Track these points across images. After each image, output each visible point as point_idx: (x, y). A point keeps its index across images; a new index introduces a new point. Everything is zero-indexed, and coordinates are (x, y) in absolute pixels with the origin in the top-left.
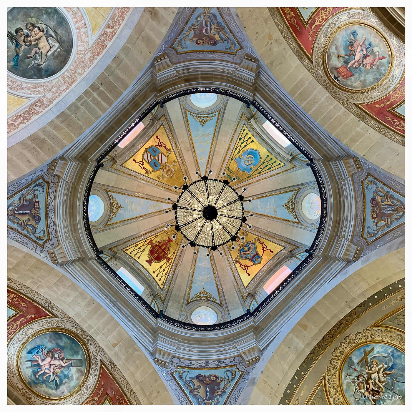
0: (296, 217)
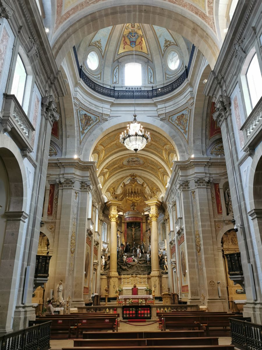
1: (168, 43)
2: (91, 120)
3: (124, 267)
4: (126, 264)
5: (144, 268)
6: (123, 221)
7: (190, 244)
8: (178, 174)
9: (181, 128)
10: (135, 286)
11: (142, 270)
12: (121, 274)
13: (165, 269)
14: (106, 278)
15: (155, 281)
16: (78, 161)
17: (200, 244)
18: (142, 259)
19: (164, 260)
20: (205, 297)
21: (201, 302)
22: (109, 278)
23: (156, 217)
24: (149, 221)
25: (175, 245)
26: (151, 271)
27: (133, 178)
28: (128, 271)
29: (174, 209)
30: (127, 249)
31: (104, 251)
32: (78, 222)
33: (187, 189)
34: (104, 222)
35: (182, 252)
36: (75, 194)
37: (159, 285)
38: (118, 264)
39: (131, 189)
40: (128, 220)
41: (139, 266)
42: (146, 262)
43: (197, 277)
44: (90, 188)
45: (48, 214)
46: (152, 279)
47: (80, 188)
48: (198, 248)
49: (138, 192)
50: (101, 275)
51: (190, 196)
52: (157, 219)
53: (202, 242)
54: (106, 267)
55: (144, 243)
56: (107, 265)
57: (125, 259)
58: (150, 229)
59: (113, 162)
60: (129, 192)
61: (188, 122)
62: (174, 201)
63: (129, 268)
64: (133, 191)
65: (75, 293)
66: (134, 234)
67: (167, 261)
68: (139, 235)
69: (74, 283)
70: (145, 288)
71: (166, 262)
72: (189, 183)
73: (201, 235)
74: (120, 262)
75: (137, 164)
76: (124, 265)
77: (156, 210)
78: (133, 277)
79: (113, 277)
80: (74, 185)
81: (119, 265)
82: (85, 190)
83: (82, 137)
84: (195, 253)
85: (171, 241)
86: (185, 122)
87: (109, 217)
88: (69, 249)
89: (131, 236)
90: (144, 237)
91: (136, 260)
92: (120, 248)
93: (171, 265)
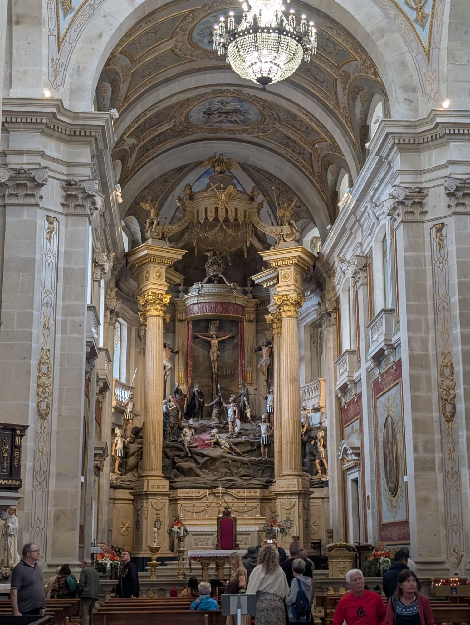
3: (186, 465)
4: (192, 455)
5: (249, 468)
6: (179, 316)
7: (422, 394)
8: (390, 163)
11: (243, 472)
12: (176, 485)
13: (320, 471)
14: (131, 497)
15: (288, 508)
16: (55, 110)
17: (455, 397)
18: (243, 439)
19: (316, 444)
20: (462, 556)
21: (448, 570)
22: (141, 496)
23: (295, 305)
24: (268, 317)
25: (360, 396)
26: (272, 476)
27: (221, 172)
28: (198, 475)
29: (361, 282)
30: (194, 407)
31: (120, 410)
32: (59, 318)
33: (417, 217)
34: (120, 320)
35: (389, 418)
36: (47, 225)
37: (301, 519)
38: (164, 453)
39: (213, 211)
40: (197, 313)
41: (234, 460)
42: (255, 448)
43: (440, 496)
44: (94, 203)
46: (280, 501)
47: (62, 205)
48: (449, 408)
49: (236, 219)
50: (113, 487)
51: (427, 239)
52: (297, 312)
53: (460, 391)
54: (126, 463)
55: (251, 389)
56: (130, 456)
57: (188, 438)
58: (269, 343)
59: (157, 115)
60: (206, 218)
62: (363, 253)
63: (201, 468)
64: (221, 218)
66: (215, 358)
67: (324, 447)
68: (231, 362)
69: (52, 511)
70: (255, 528)
71: (322, 449)
72: (426, 196)
73: (459, 369)
74: (172, 448)
75: (236, 122)
77: (296, 281)
78: (214, 494)
79: (156, 495)
80: (43, 191)
81: (168, 457)
82: (79, 211)
83: (64, 25)
84: (435, 425)
85: (345, 385)
87: (141, 302)
88: (32, 405)
89: (207, 364)
90: (249, 370)
91: (223, 441)
92: (172, 403)
93: (343, 459)
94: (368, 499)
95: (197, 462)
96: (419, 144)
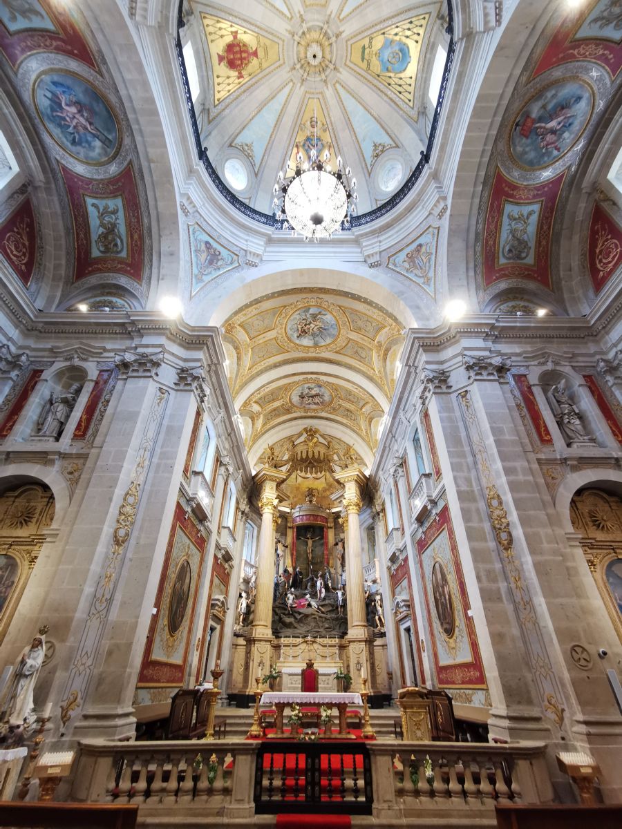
0: (372, 166)
1: (380, 148)
2: (219, 258)
3: (288, 620)
4: (293, 612)
5: (330, 623)
6: (289, 525)
7: (475, 524)
8: (417, 366)
9: (416, 275)
10: (310, 665)
11: (327, 626)
12: (280, 635)
13: (379, 625)
14: (245, 643)
15: (357, 652)
16: (175, 320)
17: (508, 525)
18: (327, 602)
19: (375, 605)
20: (564, 710)
22: (250, 641)
23: (356, 506)
24: (341, 521)
25: (406, 559)
26: (347, 629)
27: (311, 435)
28: (296, 628)
29: (399, 476)
30: (297, 581)
31: (247, 581)
32: (155, 460)
33: (445, 390)
34: (252, 524)
35: (437, 565)
36: (159, 393)
37: (368, 663)
38: (274, 610)
39: (306, 453)
40: (299, 521)
41: (320, 617)
42: (335, 608)
43: (515, 631)
44: (201, 386)
45: (75, 436)
46: (352, 646)
47: (175, 384)
48: (504, 536)
49: (319, 457)
50: (236, 635)
51: (455, 404)
52: (358, 510)
53: (514, 517)
55: (332, 571)
56: (251, 613)
57: (291, 601)
58: (342, 541)
60: (302, 457)
61: (433, 257)
62: (400, 455)
63: (298, 622)
64: (310, 455)
65: (101, 680)
66: (311, 551)
67: (381, 606)
68: (320, 554)
69: (106, 644)
70: (335, 670)
71: (379, 608)
72: (449, 377)
73: (508, 498)
74: (279, 608)
75: (318, 404)
76: (289, 615)
77: (356, 491)
78: (306, 642)
79: (260, 641)
80: (159, 371)
81: (277, 615)
83: (196, 287)
84: (493, 554)
85: (393, 555)
86: (425, 261)
87: (260, 505)
88: (107, 530)
89: (305, 556)
90: (331, 557)
91: (313, 603)
92: (282, 578)
93: (396, 613)
94: (423, 642)
95: (296, 618)
96: (438, 345)
